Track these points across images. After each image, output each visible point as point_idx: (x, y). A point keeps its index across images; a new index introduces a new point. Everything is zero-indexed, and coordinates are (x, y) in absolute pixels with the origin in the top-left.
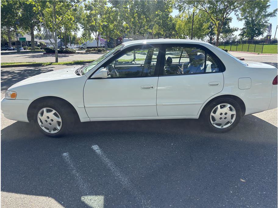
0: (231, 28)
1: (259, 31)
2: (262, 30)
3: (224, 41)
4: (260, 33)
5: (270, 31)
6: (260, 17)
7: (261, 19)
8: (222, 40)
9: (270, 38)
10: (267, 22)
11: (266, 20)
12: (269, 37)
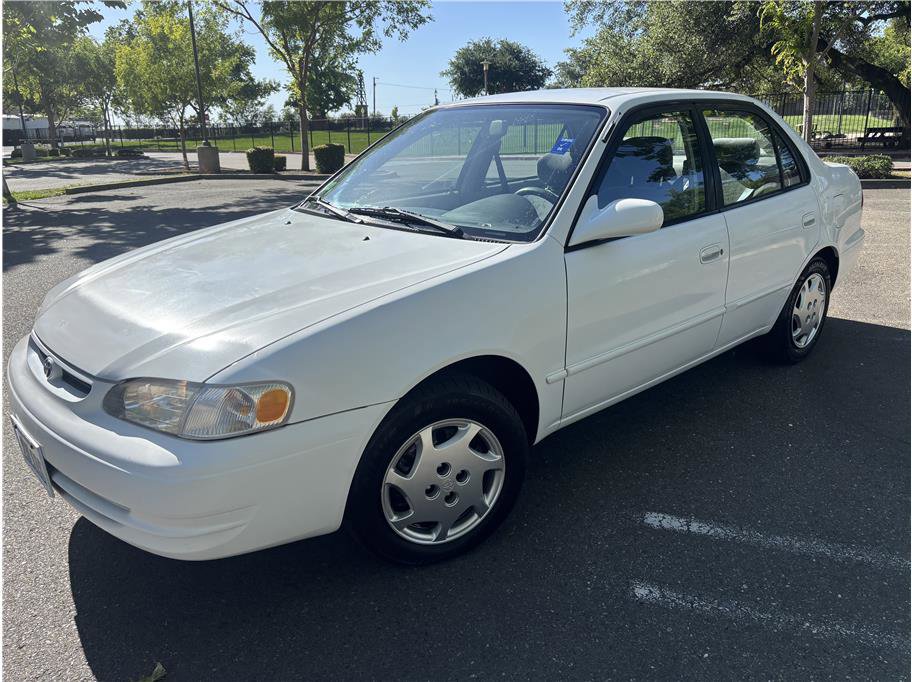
0: (256, 82)
1: (338, 93)
2: (344, 89)
3: (236, 124)
4: (342, 100)
5: (361, 93)
6: (332, 53)
7: (336, 57)
8: (230, 121)
9: (366, 113)
10: (353, 68)
11: (350, 60)
12: (363, 111)
